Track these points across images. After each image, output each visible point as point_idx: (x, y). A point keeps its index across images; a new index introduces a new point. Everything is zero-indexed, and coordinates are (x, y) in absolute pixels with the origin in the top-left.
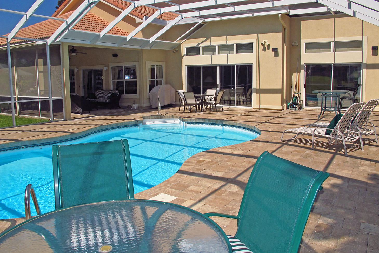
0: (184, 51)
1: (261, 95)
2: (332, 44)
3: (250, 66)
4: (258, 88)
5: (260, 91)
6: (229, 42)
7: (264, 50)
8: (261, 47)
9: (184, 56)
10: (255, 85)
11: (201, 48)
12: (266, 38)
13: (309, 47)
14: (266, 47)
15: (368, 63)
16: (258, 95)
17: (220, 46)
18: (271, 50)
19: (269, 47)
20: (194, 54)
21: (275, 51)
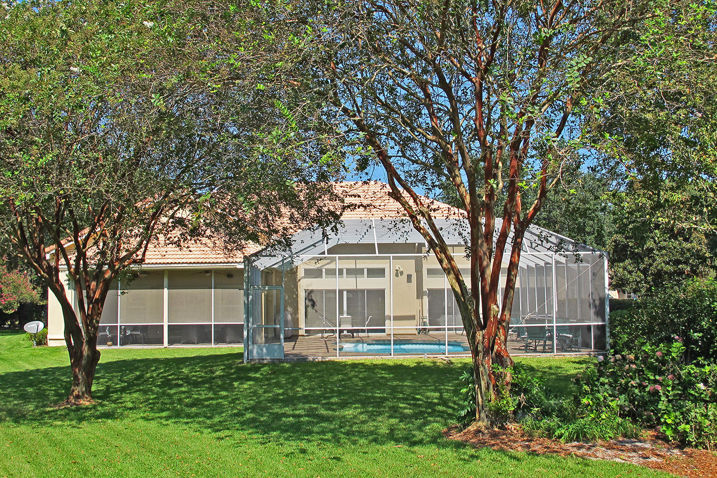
0: (301, 273)
3: (382, 292)
4: (390, 315)
5: (391, 318)
6: (358, 266)
7: (397, 275)
8: (394, 272)
9: (301, 278)
10: (387, 312)
11: (324, 270)
12: (398, 265)
13: (430, 272)
14: (398, 273)
17: (347, 270)
18: (405, 277)
19: (402, 273)
20: (314, 276)
21: (409, 277)
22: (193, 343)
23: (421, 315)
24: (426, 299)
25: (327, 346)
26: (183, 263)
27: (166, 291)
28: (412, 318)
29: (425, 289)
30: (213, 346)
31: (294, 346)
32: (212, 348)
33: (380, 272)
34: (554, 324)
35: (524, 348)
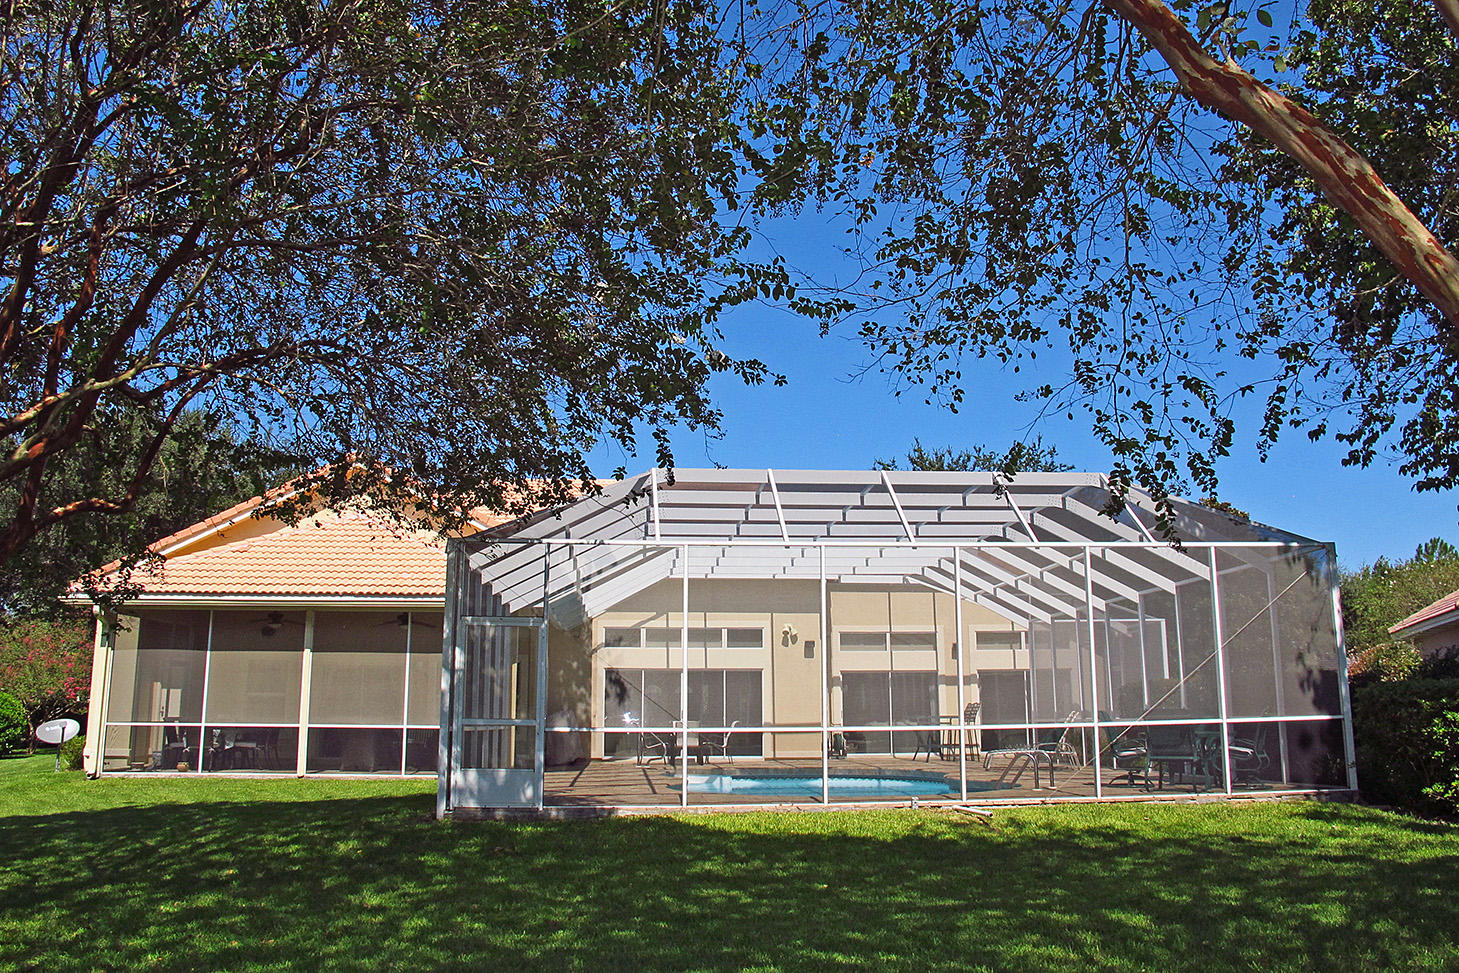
0: (599, 636)
2: (888, 635)
3: (757, 675)
6: (711, 625)
7: (785, 643)
8: (779, 637)
9: (600, 646)
11: (643, 633)
12: (787, 622)
13: (845, 639)
14: (789, 638)
15: (945, 674)
18: (800, 645)
19: (794, 639)
20: (623, 643)
21: (809, 646)
22: (366, 770)
23: (829, 722)
24: (838, 692)
25: (649, 780)
26: (345, 594)
27: (307, 654)
29: (836, 673)
30: (403, 775)
31: (575, 780)
32: (401, 780)
33: (752, 637)
34: (1224, 720)
35: (1126, 782)
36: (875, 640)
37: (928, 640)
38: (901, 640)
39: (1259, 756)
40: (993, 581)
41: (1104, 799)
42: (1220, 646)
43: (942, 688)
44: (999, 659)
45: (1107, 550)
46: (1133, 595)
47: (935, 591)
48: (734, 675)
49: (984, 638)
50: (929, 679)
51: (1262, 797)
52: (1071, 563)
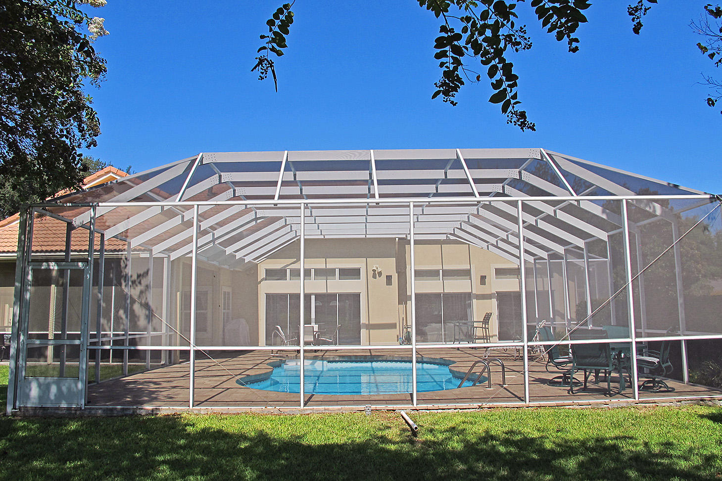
0: (262, 274)
1: (371, 331)
2: (441, 271)
3: (357, 296)
4: (367, 323)
5: (370, 327)
6: (329, 266)
7: (374, 277)
8: (371, 273)
9: (262, 280)
10: (363, 320)
11: (288, 271)
12: (376, 264)
13: (418, 274)
14: (376, 274)
15: (477, 293)
16: (368, 331)
17: (315, 270)
18: (383, 279)
19: (380, 274)
20: (276, 278)
21: (389, 278)
23: (405, 324)
24: (412, 305)
28: (393, 326)
29: (410, 293)
30: (110, 363)
33: (354, 273)
34: (633, 340)
35: (561, 380)
36: (434, 274)
37: (467, 273)
38: (448, 274)
39: (663, 366)
40: (496, 237)
41: (532, 404)
42: (630, 280)
43: (474, 301)
44: (509, 285)
45: (558, 211)
46: (580, 243)
47: (469, 244)
48: (343, 297)
49: (499, 272)
50: (467, 297)
51: (664, 402)
52: (536, 221)
